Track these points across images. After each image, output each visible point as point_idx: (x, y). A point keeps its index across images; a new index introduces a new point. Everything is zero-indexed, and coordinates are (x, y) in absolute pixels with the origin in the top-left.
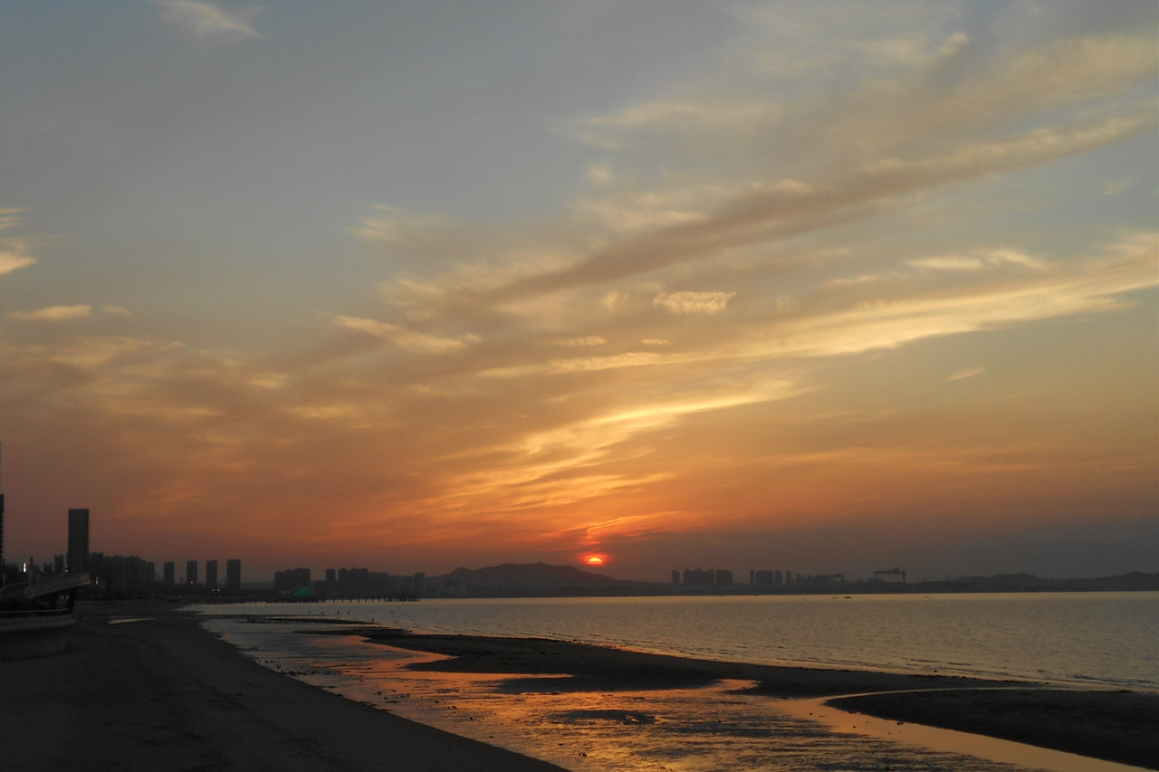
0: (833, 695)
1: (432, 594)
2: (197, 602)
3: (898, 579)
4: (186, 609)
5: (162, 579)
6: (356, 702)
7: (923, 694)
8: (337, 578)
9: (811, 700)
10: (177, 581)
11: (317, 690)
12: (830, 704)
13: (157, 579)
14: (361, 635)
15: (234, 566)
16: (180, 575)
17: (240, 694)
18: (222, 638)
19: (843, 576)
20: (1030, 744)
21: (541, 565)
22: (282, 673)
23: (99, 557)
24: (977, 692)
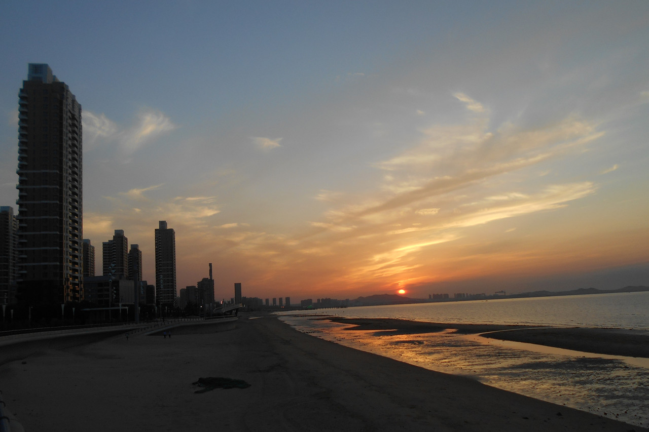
0: (481, 333)
1: (351, 305)
2: (276, 311)
3: (503, 294)
4: (273, 313)
5: (265, 304)
6: (328, 341)
7: (511, 331)
8: (321, 302)
9: (474, 334)
10: (270, 305)
11: (315, 337)
12: (480, 335)
13: (263, 304)
14: (329, 320)
15: (288, 299)
16: (271, 303)
17: (291, 340)
18: (285, 322)
19: (485, 294)
21: (386, 295)
22: (304, 333)
23: (245, 298)
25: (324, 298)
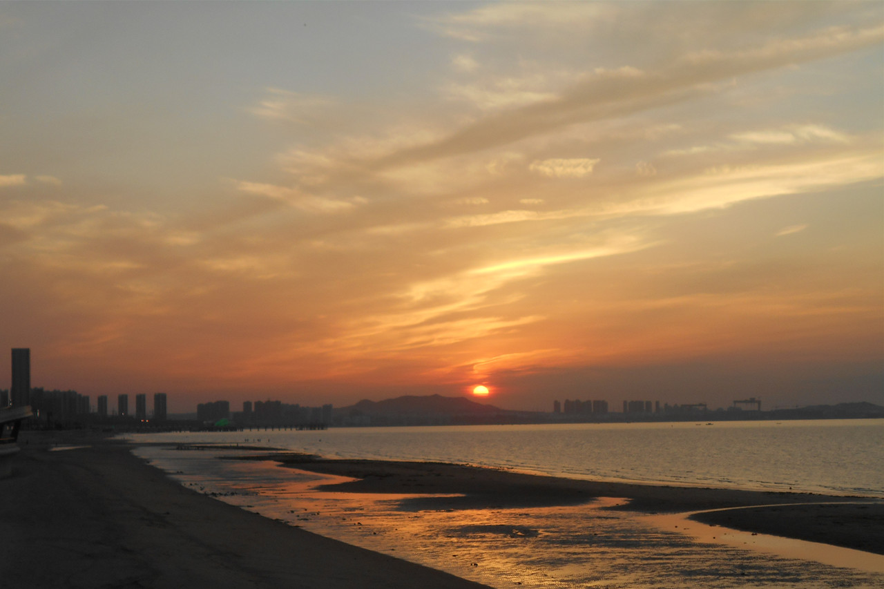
0: (695, 510)
1: (339, 423)
2: (128, 431)
3: (754, 407)
4: (119, 437)
5: (96, 411)
6: (272, 520)
7: (774, 509)
8: (253, 409)
9: (677, 514)
10: (109, 413)
11: (236, 509)
12: (693, 518)
13: (91, 411)
14: (275, 460)
15: (161, 399)
16: (112, 407)
17: (168, 513)
18: (151, 464)
19: (705, 405)
20: (866, 551)
21: (436, 397)
22: (206, 495)
23: (39, 392)
24: (822, 506)
25: (264, 400)
